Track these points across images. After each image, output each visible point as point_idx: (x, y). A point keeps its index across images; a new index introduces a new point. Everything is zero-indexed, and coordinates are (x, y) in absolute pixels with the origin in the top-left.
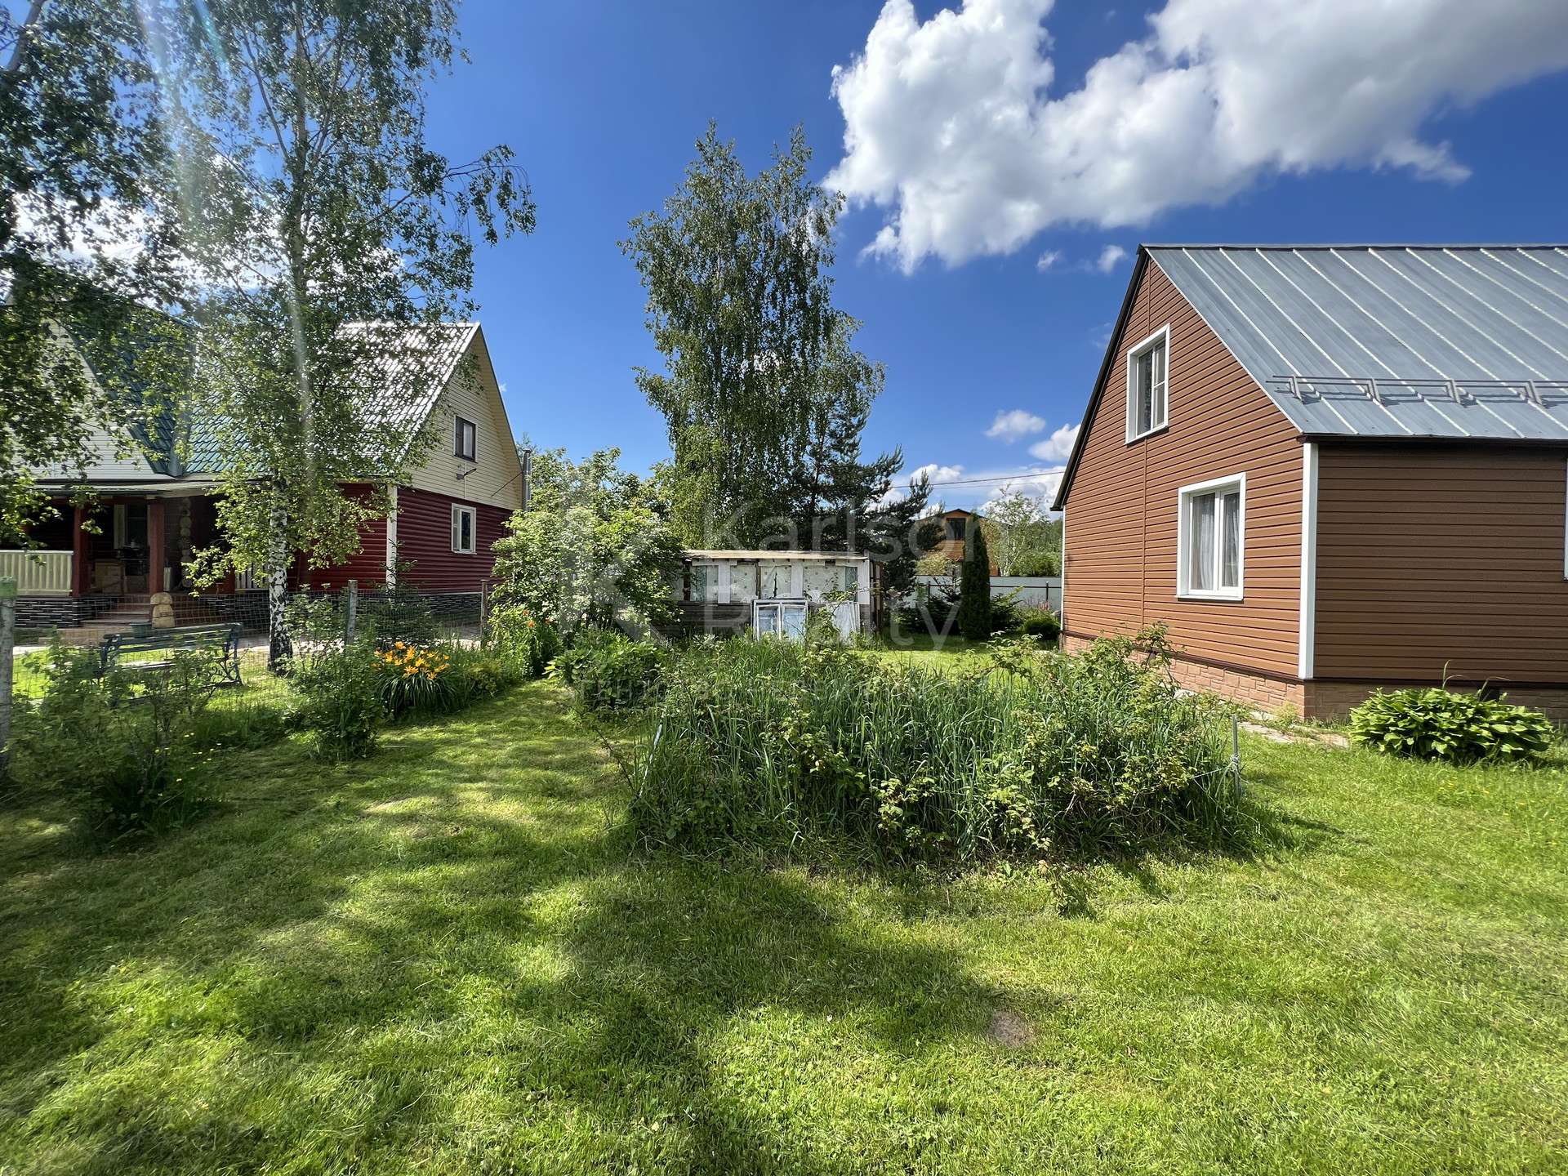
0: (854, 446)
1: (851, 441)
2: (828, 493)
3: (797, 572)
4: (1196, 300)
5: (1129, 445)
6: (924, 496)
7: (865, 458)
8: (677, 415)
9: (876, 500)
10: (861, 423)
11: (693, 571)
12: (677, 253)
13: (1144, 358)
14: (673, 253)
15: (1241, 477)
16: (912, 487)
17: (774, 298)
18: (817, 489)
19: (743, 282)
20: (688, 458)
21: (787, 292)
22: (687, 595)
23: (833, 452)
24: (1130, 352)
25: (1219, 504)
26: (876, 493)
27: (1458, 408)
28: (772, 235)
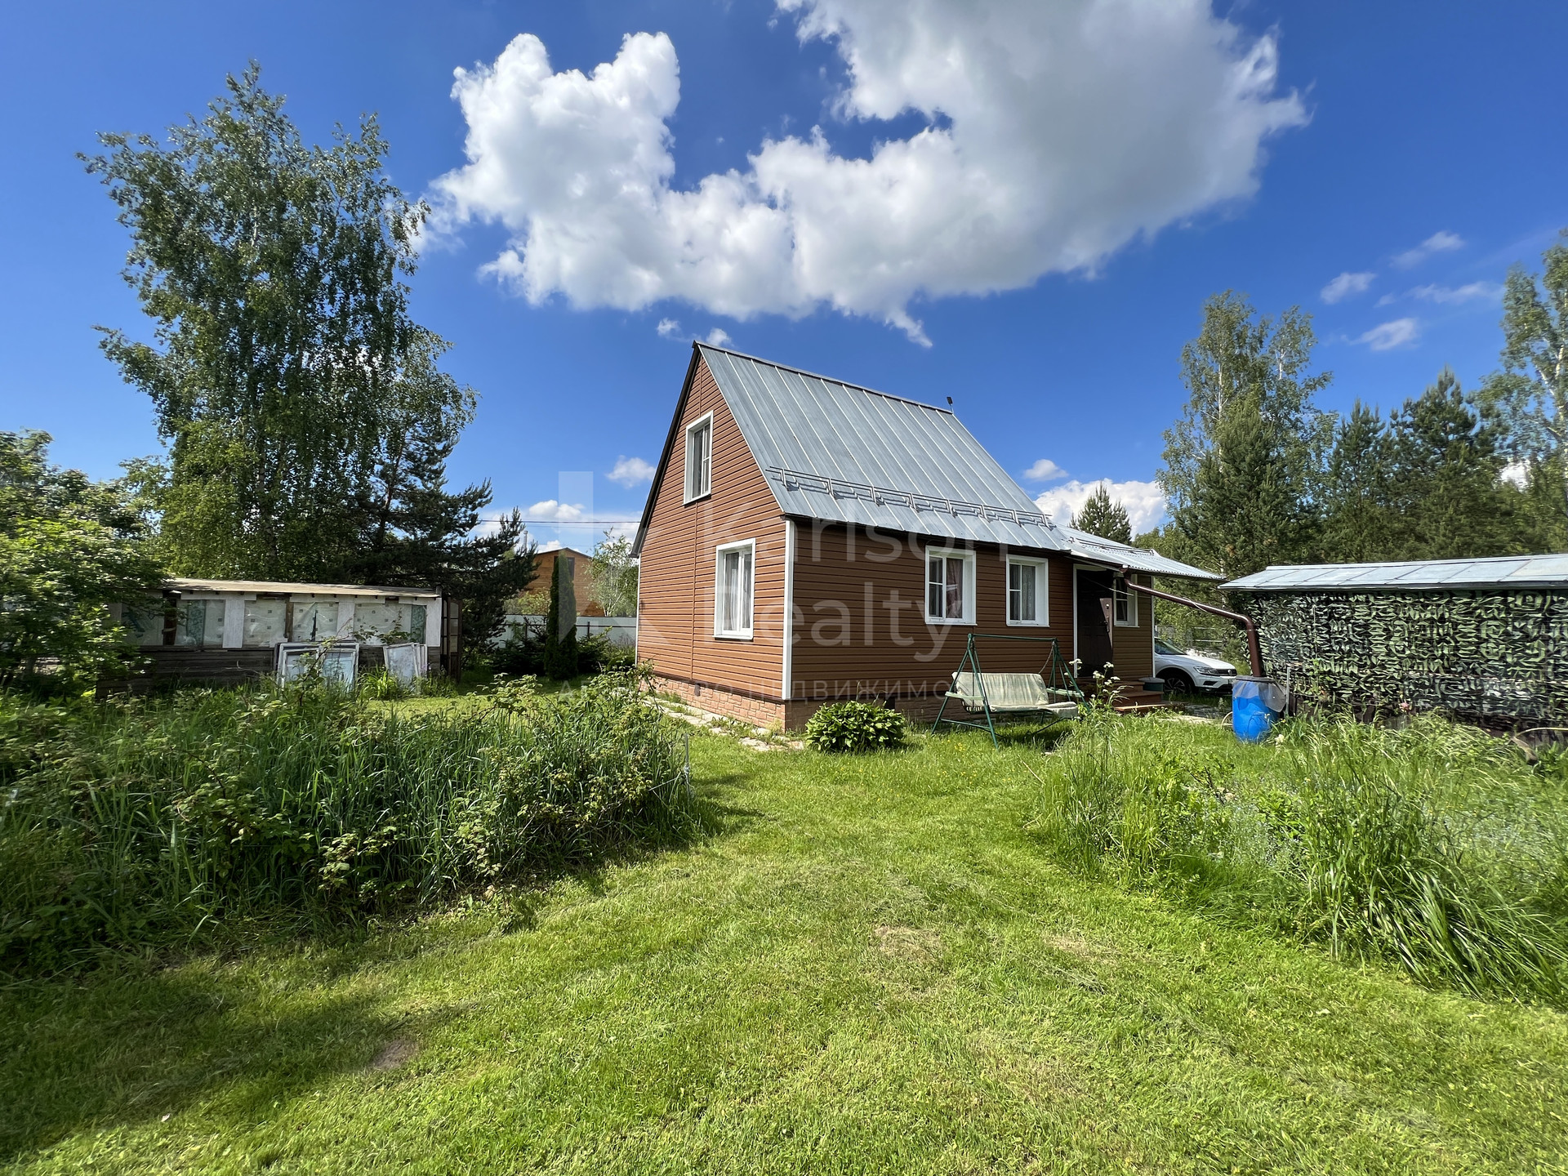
0: (438, 473)
1: (435, 467)
2: (398, 519)
3: (346, 612)
4: (729, 396)
5: (687, 505)
6: (515, 533)
7: (452, 487)
8: (175, 402)
9: (462, 534)
10: (446, 451)
11: (181, 608)
12: (186, 201)
13: (697, 433)
14: (179, 198)
15: (752, 541)
16: (502, 522)
17: (332, 292)
18: (386, 515)
19: (288, 264)
20: (190, 459)
21: (350, 288)
22: (169, 637)
23: (412, 478)
24: (688, 427)
25: (741, 561)
26: (463, 526)
27: (874, 505)
28: (332, 219)
